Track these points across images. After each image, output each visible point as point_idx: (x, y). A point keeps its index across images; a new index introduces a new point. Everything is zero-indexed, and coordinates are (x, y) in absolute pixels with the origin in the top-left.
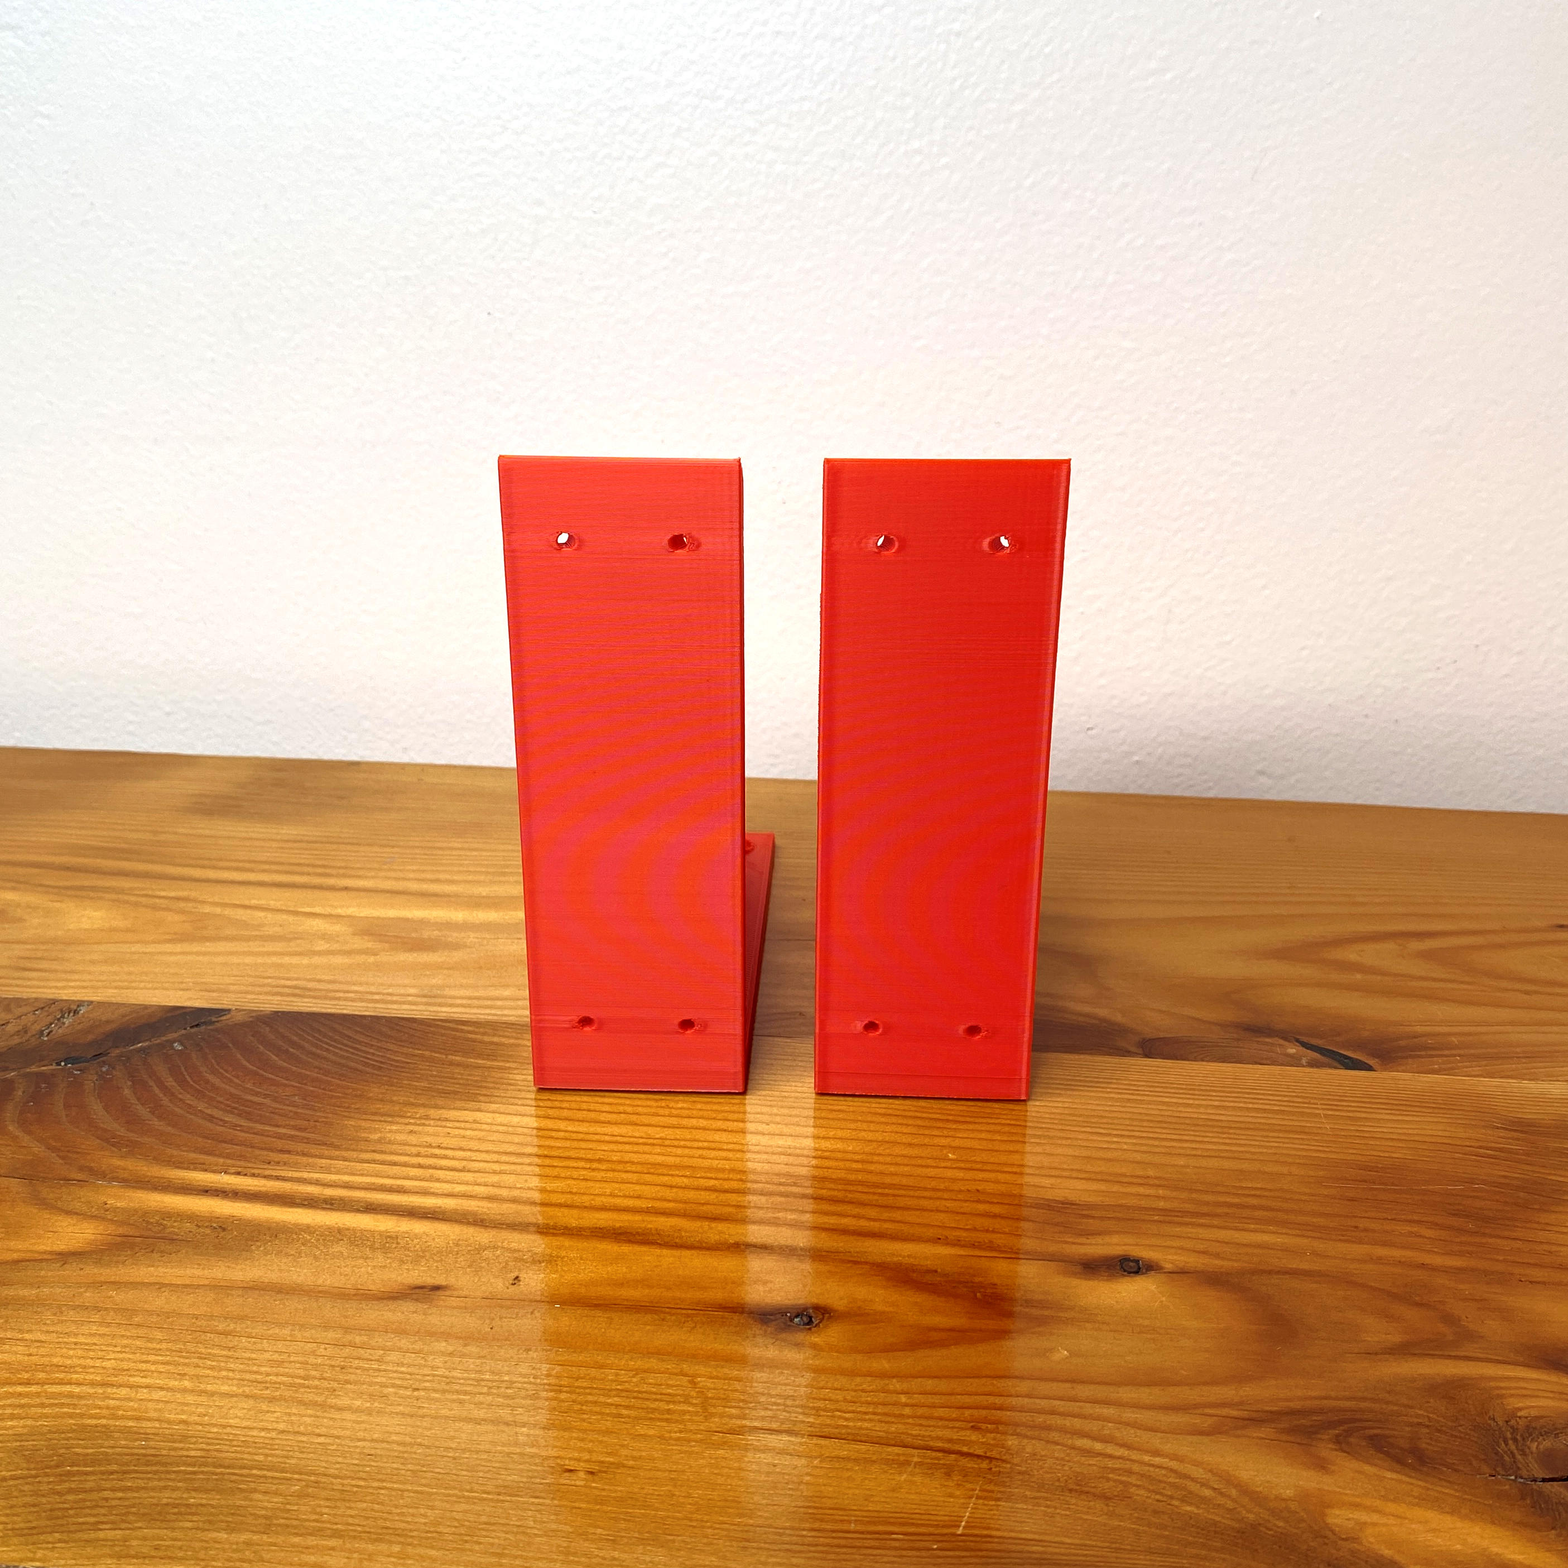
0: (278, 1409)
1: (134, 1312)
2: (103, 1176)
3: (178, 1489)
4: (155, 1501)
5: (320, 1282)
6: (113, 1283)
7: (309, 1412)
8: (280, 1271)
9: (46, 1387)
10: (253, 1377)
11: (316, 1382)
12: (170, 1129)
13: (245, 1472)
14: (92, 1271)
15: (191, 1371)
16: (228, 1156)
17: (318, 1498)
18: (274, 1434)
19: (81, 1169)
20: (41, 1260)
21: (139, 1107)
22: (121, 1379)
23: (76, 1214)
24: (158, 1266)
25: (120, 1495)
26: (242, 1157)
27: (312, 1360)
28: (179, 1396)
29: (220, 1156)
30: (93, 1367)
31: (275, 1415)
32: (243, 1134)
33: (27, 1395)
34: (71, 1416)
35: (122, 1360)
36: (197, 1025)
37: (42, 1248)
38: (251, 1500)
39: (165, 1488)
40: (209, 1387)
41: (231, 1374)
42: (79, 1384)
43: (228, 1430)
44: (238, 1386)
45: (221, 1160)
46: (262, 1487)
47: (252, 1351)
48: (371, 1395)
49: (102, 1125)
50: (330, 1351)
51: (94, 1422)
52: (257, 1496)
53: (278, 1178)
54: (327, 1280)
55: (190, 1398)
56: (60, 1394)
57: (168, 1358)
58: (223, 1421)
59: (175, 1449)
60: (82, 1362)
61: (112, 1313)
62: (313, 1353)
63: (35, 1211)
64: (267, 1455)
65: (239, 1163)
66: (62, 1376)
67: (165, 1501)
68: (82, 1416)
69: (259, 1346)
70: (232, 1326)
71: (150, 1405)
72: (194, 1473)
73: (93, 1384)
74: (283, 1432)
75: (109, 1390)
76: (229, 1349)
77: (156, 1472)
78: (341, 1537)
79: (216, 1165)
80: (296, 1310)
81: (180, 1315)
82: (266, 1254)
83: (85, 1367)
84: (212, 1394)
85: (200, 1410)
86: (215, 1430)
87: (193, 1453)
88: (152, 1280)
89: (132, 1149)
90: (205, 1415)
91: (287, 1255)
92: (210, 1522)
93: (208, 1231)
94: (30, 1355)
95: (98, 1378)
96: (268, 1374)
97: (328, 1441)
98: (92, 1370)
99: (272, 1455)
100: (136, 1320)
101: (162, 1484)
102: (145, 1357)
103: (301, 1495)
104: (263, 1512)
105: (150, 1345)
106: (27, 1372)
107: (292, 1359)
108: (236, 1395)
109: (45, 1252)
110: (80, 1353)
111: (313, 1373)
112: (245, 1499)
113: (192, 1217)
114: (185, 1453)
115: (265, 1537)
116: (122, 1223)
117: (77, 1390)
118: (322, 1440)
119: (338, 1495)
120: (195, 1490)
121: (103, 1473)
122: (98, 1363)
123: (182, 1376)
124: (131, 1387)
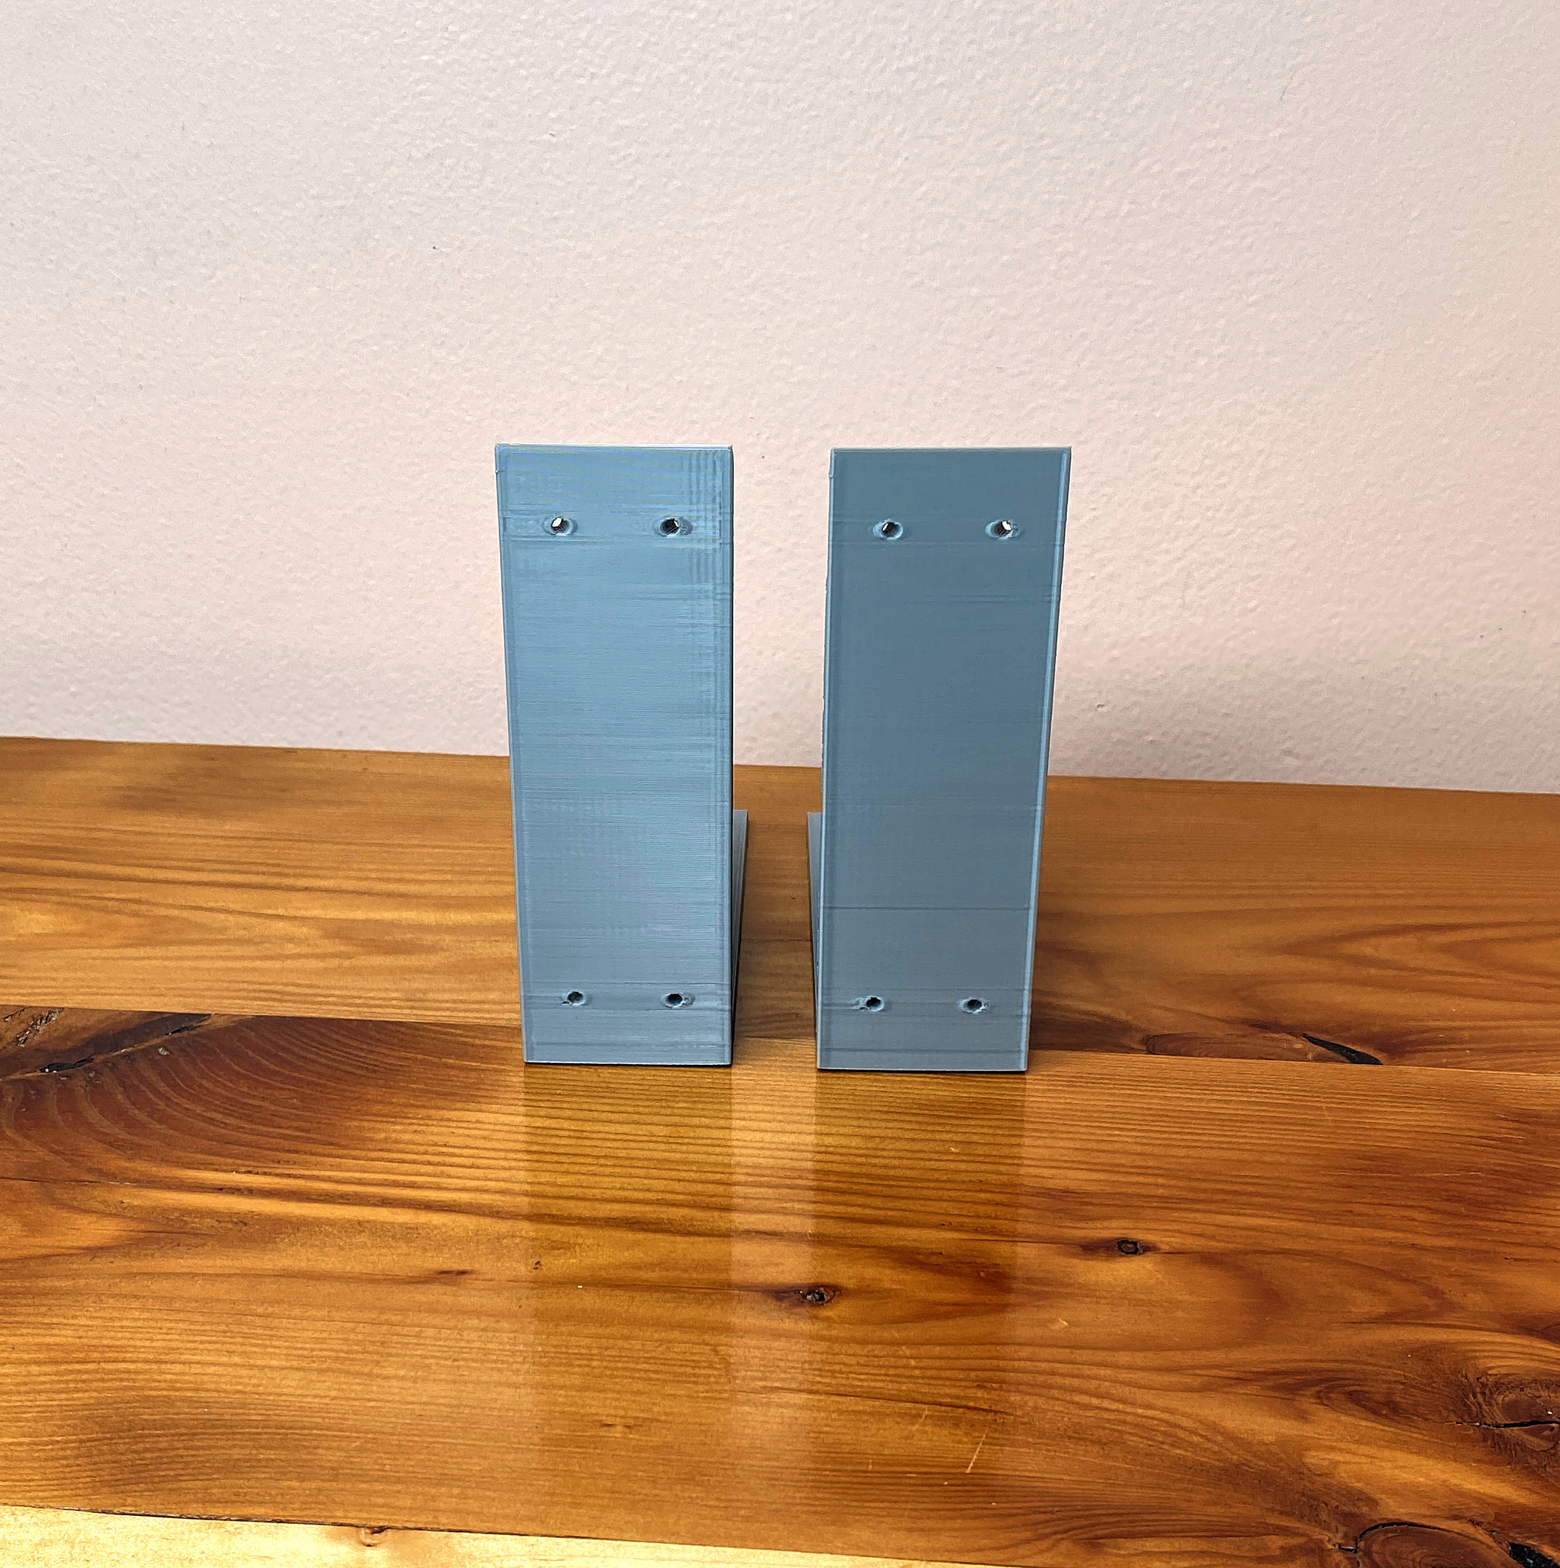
0: (327, 1378)
1: (172, 1299)
2: (114, 1177)
3: (247, 1446)
4: (227, 1457)
5: (348, 1269)
6: (146, 1274)
7: (357, 1381)
8: (308, 1260)
9: (102, 1364)
10: (300, 1352)
11: (360, 1356)
12: (172, 1132)
13: (306, 1432)
14: (122, 1264)
15: (239, 1348)
16: (236, 1157)
17: (378, 1452)
18: (327, 1401)
19: (90, 1170)
20: (70, 1255)
21: (136, 1112)
22: (173, 1357)
23: (96, 1212)
24: (187, 1258)
25: (194, 1452)
26: (248, 1157)
27: (352, 1336)
28: (230, 1370)
29: (228, 1156)
30: (143, 1347)
31: (327, 1384)
32: (248, 1136)
33: (85, 1372)
34: (132, 1388)
35: (170, 1340)
36: (178, 1031)
37: (68, 1243)
38: (316, 1454)
39: (234, 1446)
40: (259, 1362)
41: (277, 1351)
42: (133, 1362)
43: (284, 1398)
44: (287, 1360)
45: (230, 1161)
46: (326, 1444)
47: (293, 1330)
48: (413, 1366)
49: (102, 1130)
50: (368, 1328)
51: (154, 1393)
52: (320, 1451)
53: (289, 1176)
54: (354, 1266)
55: (244, 1372)
56: (118, 1371)
57: (214, 1338)
58: (279, 1391)
59: (236, 1414)
60: (131, 1342)
61: (151, 1300)
62: (353, 1330)
63: (53, 1210)
64: (324, 1418)
65: (247, 1163)
66: (115, 1355)
67: (236, 1457)
68: (143, 1388)
69: (299, 1326)
70: (270, 1309)
71: (205, 1378)
72: (259, 1434)
73: (146, 1361)
74: (335, 1398)
75: (163, 1366)
76: (272, 1329)
77: (223, 1434)
78: (403, 1483)
79: (226, 1165)
80: (329, 1294)
81: (218, 1300)
82: (292, 1244)
83: (135, 1347)
84: (263, 1368)
85: (253, 1381)
86: (272, 1398)
87: (254, 1418)
88: (184, 1270)
89: (136, 1151)
90: (259, 1386)
91: (312, 1246)
92: (283, 1474)
93: (230, 1226)
94: (80, 1338)
95: (151, 1357)
96: (312, 1350)
97: (379, 1404)
98: (143, 1350)
99: (329, 1418)
100: (177, 1305)
101: (230, 1443)
102: (191, 1338)
103: (360, 1450)
104: (329, 1464)
105: (192, 1327)
106: (81, 1352)
107: (333, 1336)
108: (286, 1368)
109: (72, 1248)
110: (128, 1335)
111: (355, 1348)
112: (310, 1453)
113: (211, 1213)
114: (247, 1418)
115: (334, 1484)
116: (143, 1220)
117: (132, 1367)
118: (372, 1404)
119: (395, 1449)
120: (263, 1447)
121: (173, 1435)
122: (148, 1344)
123: (231, 1353)
124: (184, 1363)
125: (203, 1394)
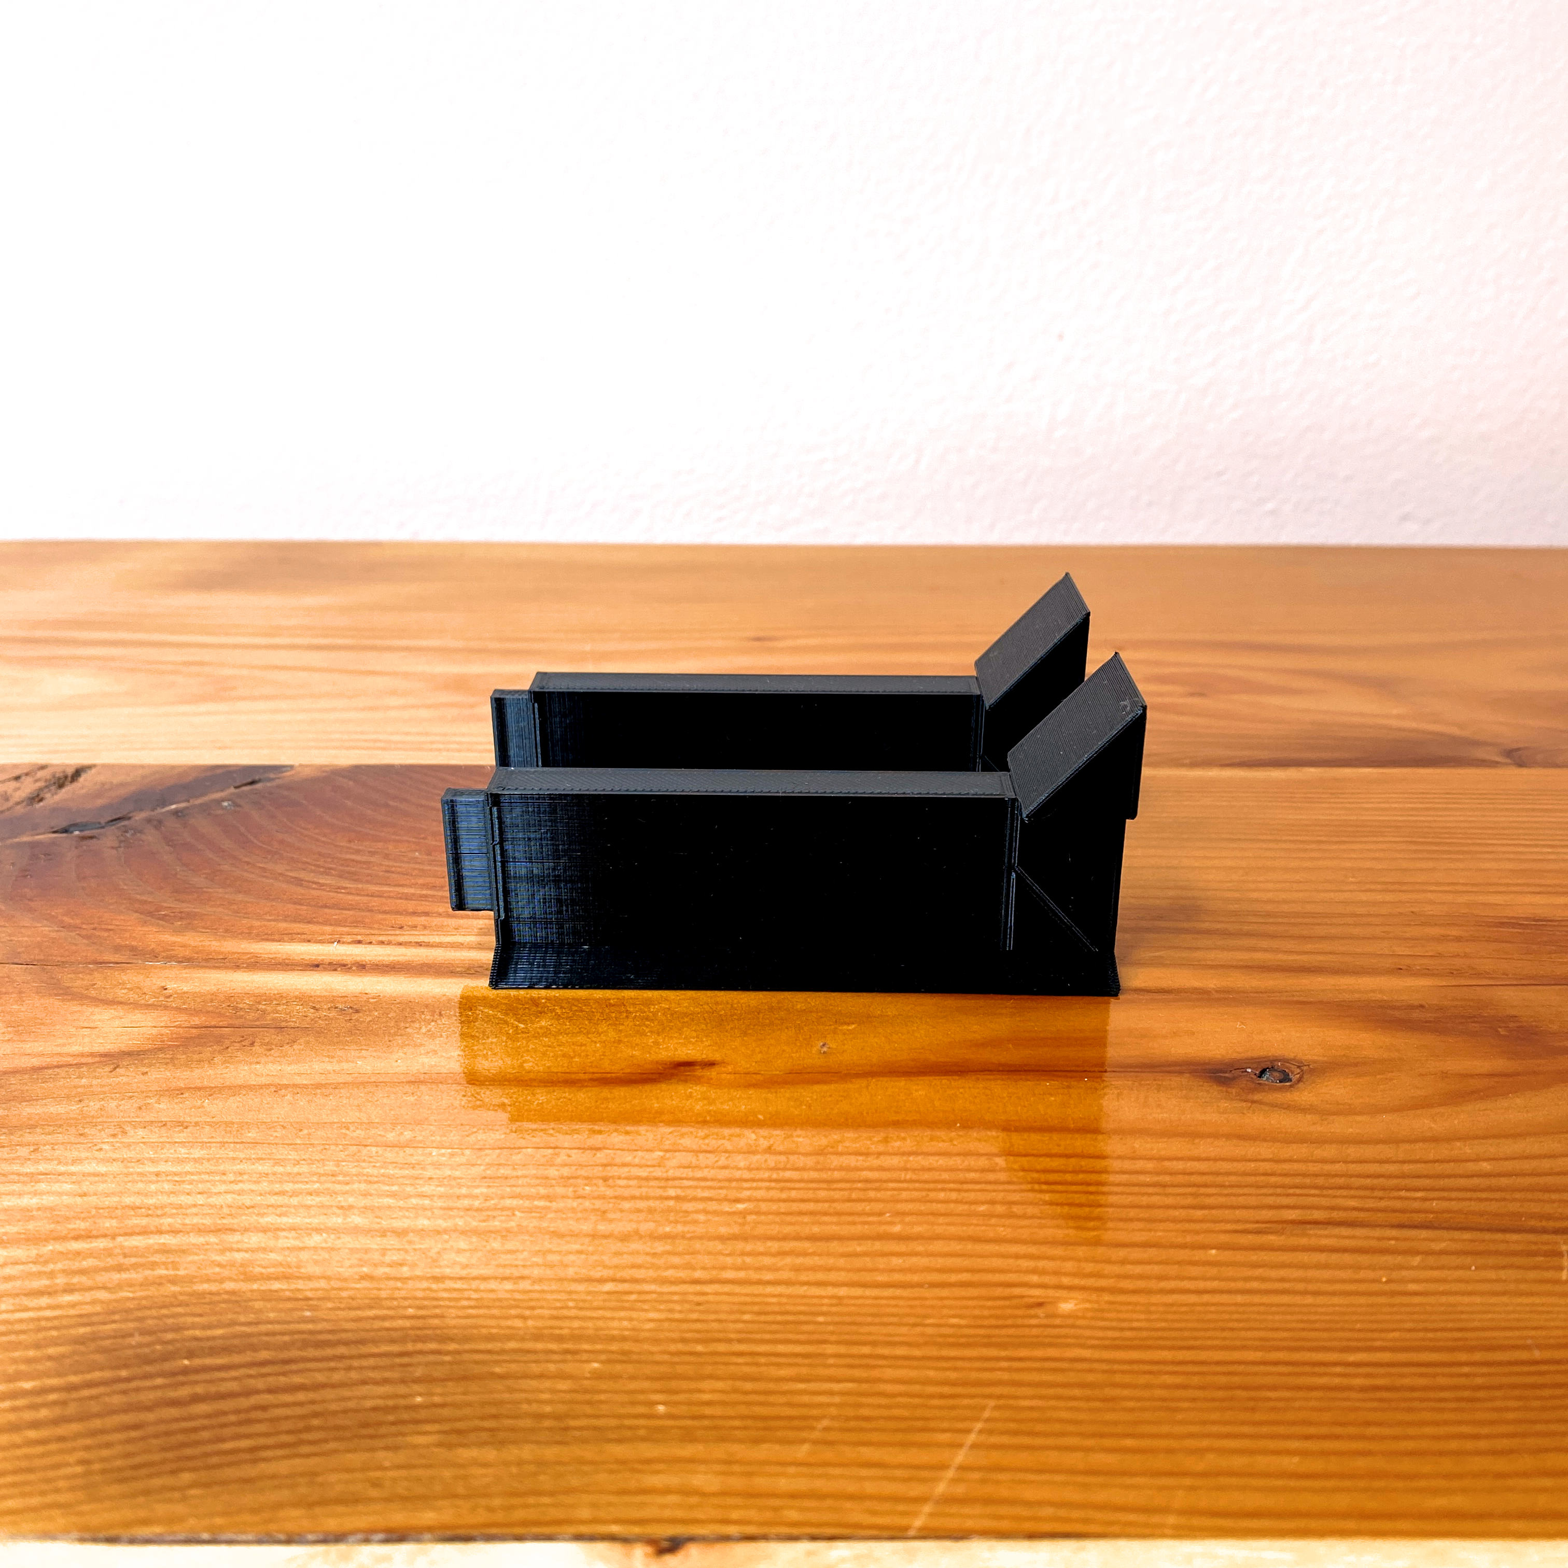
6: (199, 1089)
9: (120, 1239)
12: (240, 897)
13: (496, 1346)
14: (159, 1075)
16: (338, 923)
20: (79, 1065)
22: (245, 1220)
24: (266, 1063)
26: (356, 923)
27: (552, 1172)
29: (327, 922)
30: (195, 1206)
31: (521, 1256)
32: (350, 897)
33: (91, 1254)
35: (240, 1193)
36: (250, 783)
37: (76, 1049)
40: (398, 1224)
41: (427, 1202)
42: (175, 1232)
45: (328, 929)
47: (452, 1167)
49: (138, 897)
50: (577, 1157)
51: (214, 1287)
54: (534, 1063)
57: (316, 1186)
60: (173, 1199)
61: (209, 1128)
62: (551, 1162)
63: (57, 1003)
65: (356, 930)
66: (144, 1221)
68: (191, 1280)
70: (408, 1135)
73: (201, 1230)
75: (228, 1238)
88: (263, 1080)
90: (401, 1265)
93: (333, 1014)
94: (85, 1195)
95: (210, 1220)
96: (487, 1198)
98: (194, 1210)
106: (84, 1219)
109: (82, 1055)
110: (167, 1187)
111: (560, 1190)
113: (304, 999)
116: (196, 1012)
122: (200, 1200)
123: (346, 1209)
124: (265, 1230)
125: (300, 1285)
